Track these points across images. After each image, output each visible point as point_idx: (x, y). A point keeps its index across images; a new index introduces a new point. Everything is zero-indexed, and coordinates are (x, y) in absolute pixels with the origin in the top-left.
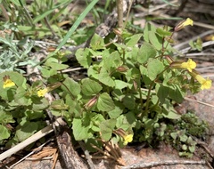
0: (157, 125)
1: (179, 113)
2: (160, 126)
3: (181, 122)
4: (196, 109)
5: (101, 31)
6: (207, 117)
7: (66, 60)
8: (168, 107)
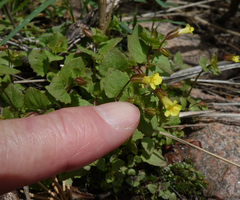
0: (132, 171)
1: (170, 161)
2: (137, 174)
3: (168, 173)
4: (197, 160)
5: (76, 31)
6: (210, 171)
7: (20, 64)
8: (149, 148)
